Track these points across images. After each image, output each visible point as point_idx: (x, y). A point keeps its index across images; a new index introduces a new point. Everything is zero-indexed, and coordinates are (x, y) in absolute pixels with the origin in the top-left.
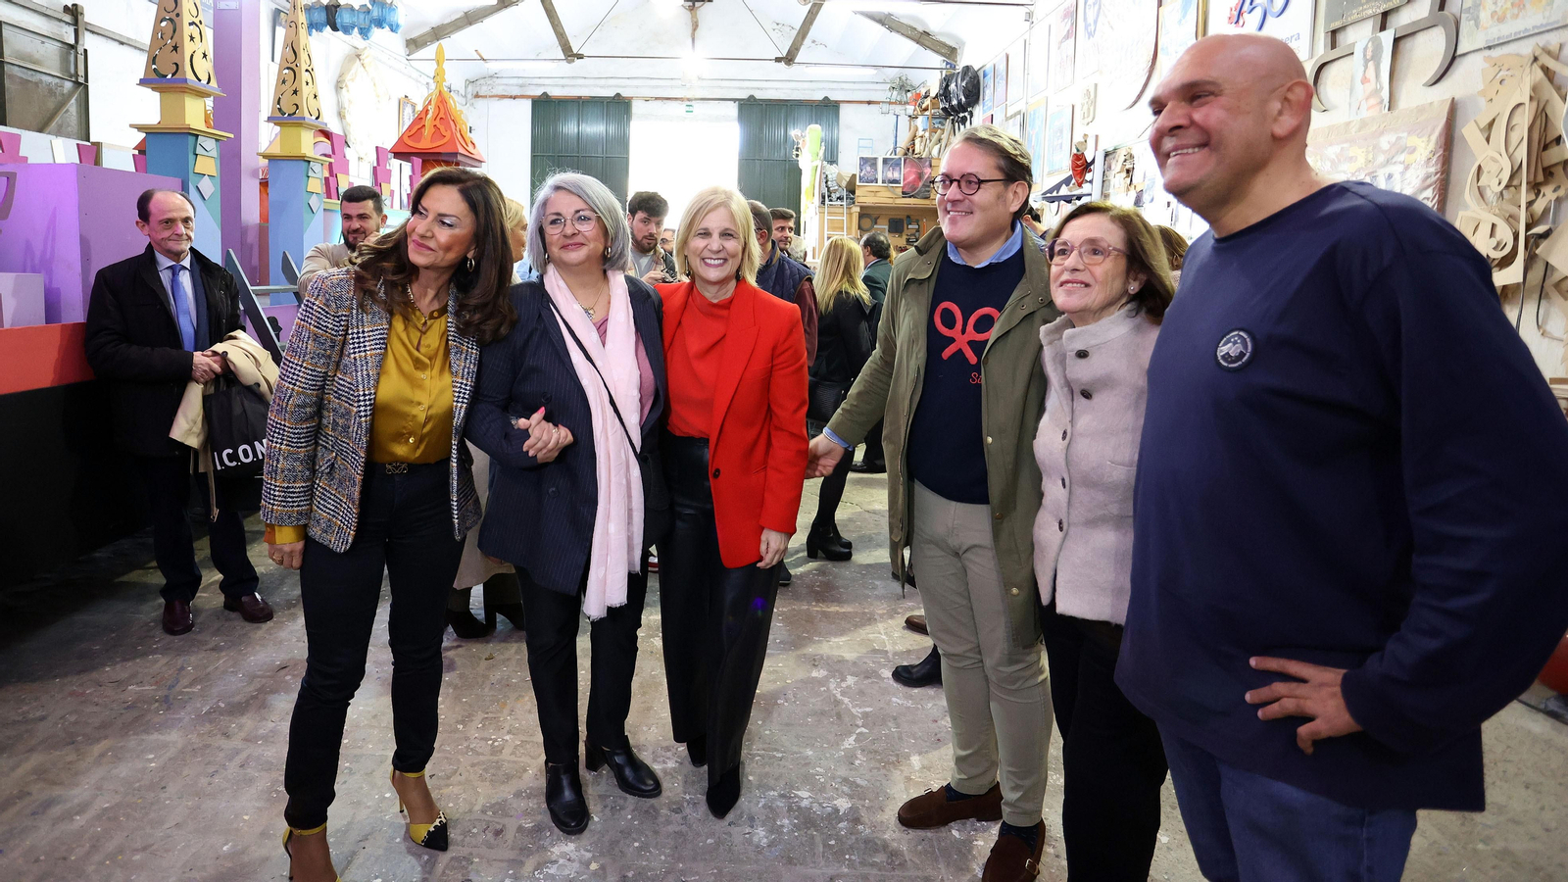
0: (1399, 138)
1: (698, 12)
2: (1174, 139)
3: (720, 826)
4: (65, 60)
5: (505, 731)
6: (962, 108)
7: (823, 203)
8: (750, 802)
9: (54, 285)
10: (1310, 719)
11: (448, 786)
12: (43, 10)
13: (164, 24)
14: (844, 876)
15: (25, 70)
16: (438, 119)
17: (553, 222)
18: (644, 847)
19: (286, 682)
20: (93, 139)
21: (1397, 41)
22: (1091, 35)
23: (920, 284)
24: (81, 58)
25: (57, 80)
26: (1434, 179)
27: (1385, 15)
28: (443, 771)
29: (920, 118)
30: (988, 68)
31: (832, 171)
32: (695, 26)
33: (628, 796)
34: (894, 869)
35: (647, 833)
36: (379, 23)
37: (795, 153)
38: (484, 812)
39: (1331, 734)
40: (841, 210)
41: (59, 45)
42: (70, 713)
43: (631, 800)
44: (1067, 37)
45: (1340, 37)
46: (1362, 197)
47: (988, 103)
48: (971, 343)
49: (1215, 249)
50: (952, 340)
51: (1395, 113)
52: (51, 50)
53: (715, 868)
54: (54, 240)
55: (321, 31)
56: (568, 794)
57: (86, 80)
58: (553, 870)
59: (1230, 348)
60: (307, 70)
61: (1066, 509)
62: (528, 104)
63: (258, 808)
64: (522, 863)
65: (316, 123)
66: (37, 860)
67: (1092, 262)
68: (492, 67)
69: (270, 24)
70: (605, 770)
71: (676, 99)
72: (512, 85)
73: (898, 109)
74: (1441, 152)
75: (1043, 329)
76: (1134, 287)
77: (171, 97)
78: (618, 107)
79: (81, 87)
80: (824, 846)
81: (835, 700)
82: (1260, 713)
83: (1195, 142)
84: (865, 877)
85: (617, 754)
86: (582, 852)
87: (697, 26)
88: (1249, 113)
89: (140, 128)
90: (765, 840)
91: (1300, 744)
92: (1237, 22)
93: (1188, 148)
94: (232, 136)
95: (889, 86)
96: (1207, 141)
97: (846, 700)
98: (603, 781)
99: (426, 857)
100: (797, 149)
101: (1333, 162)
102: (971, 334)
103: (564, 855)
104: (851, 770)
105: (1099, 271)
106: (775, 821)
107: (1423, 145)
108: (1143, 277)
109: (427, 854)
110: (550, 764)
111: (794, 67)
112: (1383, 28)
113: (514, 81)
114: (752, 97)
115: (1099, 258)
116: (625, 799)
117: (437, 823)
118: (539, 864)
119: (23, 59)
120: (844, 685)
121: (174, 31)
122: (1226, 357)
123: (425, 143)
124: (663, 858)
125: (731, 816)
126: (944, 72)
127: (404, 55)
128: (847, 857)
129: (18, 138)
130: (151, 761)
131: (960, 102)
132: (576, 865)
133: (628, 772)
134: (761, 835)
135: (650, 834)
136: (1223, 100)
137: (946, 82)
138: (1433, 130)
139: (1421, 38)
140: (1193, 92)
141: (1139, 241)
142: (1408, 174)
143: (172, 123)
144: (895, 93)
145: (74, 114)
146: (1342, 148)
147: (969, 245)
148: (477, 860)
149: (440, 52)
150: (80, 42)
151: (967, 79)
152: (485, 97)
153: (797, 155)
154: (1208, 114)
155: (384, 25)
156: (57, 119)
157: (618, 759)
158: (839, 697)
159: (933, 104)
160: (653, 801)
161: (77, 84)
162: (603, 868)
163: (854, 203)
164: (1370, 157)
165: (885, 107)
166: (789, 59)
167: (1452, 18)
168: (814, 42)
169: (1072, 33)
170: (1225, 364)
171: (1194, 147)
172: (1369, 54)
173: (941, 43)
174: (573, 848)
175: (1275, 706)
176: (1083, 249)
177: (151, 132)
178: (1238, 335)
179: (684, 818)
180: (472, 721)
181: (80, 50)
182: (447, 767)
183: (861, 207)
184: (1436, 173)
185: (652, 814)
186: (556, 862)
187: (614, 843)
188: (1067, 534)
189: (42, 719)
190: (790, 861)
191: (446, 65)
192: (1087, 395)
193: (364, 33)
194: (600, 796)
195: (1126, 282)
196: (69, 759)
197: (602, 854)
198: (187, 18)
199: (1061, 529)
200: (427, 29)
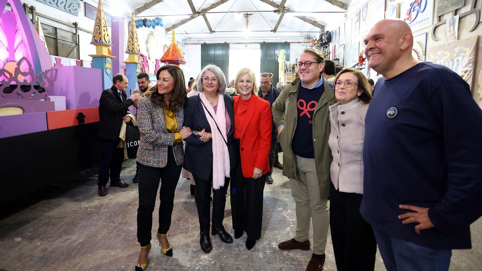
0: (461, 48)
1: (248, 18)
2: (371, 52)
3: (249, 252)
4: (73, 38)
5: (190, 223)
6: (326, 43)
7: (285, 72)
8: (258, 245)
9: (68, 99)
10: (418, 223)
11: (173, 238)
12: (67, 24)
13: (97, 27)
14: (285, 268)
15: (63, 41)
16: (173, 51)
17: (206, 79)
18: (227, 257)
19: (130, 209)
20: (80, 59)
21: (460, 18)
22: (364, 20)
23: (294, 94)
24: (77, 37)
25: (71, 43)
26: (472, 60)
27: (456, 11)
28: (172, 234)
29: (314, 47)
30: (334, 31)
31: (288, 63)
32: (247, 22)
33: (223, 243)
34: (299, 266)
35: (228, 253)
36: (158, 24)
37: (277, 58)
38: (182, 246)
39: (426, 228)
40: (290, 74)
41: (72, 33)
42: (73, 216)
43: (224, 244)
44: (357, 21)
45: (442, 18)
46: (430, 66)
47: (334, 42)
48: (309, 112)
49: (385, 83)
50: (303, 111)
51: (460, 40)
52: (70, 35)
53: (247, 264)
54: (68, 87)
55: (142, 27)
56: (206, 241)
57: (79, 43)
58: (201, 263)
59: (391, 112)
60: (136, 38)
61: (340, 159)
62: (200, 45)
63: (121, 243)
64: (193, 261)
65: (138, 53)
66: (63, 255)
67: (348, 87)
68: (190, 36)
69: (128, 26)
70: (217, 236)
71: (242, 43)
72: (196, 41)
73: (307, 44)
74: (474, 52)
75: (330, 107)
76: (359, 94)
77: (99, 47)
78: (225, 46)
79: (78, 45)
80: (279, 259)
81: (285, 217)
82: (403, 222)
83: (377, 52)
84: (291, 268)
85: (221, 231)
86: (210, 258)
87: (248, 22)
88: (393, 43)
89: (91, 56)
90: (262, 257)
91: (416, 231)
92: (409, 15)
93: (375, 54)
94: (115, 57)
95: (304, 37)
96: (381, 52)
97: (288, 217)
98: (216, 238)
99: (166, 258)
100: (278, 57)
101: (440, 56)
102: (309, 109)
103: (204, 259)
104: (288, 237)
105: (349, 89)
106: (265, 251)
107: (469, 50)
108: (362, 91)
109: (166, 257)
110: (201, 233)
111: (276, 33)
112: (456, 14)
113: (196, 39)
114: (264, 42)
115: (350, 85)
116: (222, 243)
117: (169, 249)
118: (197, 261)
119: (62, 38)
120: (287, 212)
121: (99, 29)
122: (390, 115)
123: (170, 58)
124: (232, 260)
125: (252, 249)
126: (321, 33)
127: (165, 33)
128: (286, 262)
129: (60, 59)
130: (93, 229)
131: (325, 42)
132: (208, 262)
133: (223, 236)
134: (261, 255)
135: (229, 254)
136: (385, 40)
137: (321, 36)
138: (472, 46)
139: (468, 18)
140: (376, 38)
141: (362, 81)
142: (464, 59)
143: (99, 54)
144: (306, 39)
145: (76, 52)
146: (442, 52)
147: (308, 83)
148: (180, 259)
149: (174, 32)
150: (77, 33)
151: (328, 35)
152: (188, 44)
153: (278, 59)
154: (381, 44)
155: (159, 25)
156: (71, 54)
157: (221, 232)
158: (286, 216)
159: (318, 43)
160: (230, 244)
161: (76, 44)
162: (215, 263)
163: (294, 72)
164: (452, 54)
165: (303, 44)
166: (275, 31)
167: (478, 11)
168: (282, 25)
169: (359, 20)
170: (389, 117)
171: (377, 54)
172: (451, 23)
173: (320, 24)
174: (207, 257)
175: (408, 220)
176: (345, 83)
177: (94, 57)
178: (393, 108)
179: (239, 249)
180: (181, 220)
181: (77, 35)
182: (173, 233)
183: (296, 73)
184: (473, 59)
185: (230, 248)
186: (202, 261)
187: (219, 256)
188: (341, 167)
189: (66, 217)
190: (269, 263)
191: (175, 36)
192: (343, 125)
193: (154, 27)
194: (216, 242)
195: (357, 92)
196: (73, 228)
197: (215, 259)
198: (103, 25)
199: (339, 166)
200: (171, 25)
